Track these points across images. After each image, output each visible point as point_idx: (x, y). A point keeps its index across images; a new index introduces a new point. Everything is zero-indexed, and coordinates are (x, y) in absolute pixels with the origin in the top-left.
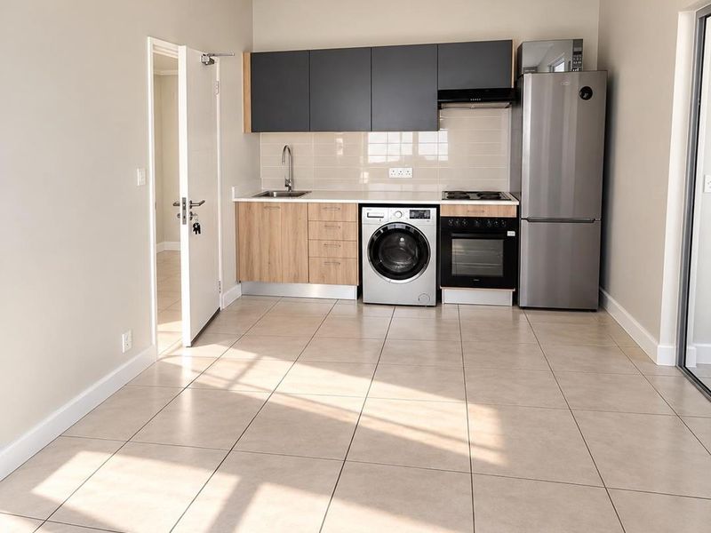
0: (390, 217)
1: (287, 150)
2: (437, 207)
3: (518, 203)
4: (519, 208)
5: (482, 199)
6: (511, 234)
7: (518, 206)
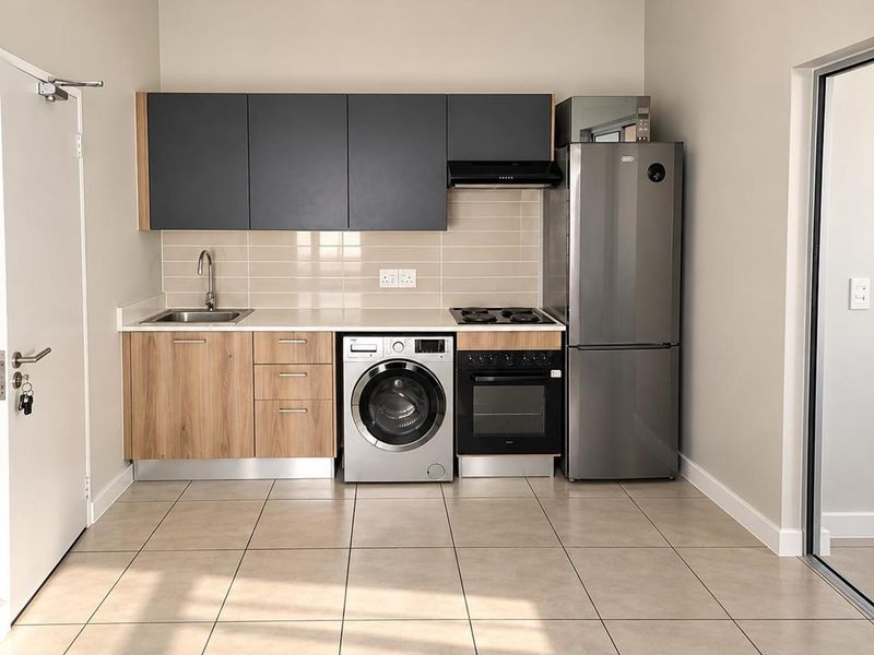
0: (386, 350)
1: (205, 257)
2: (454, 334)
3: (564, 328)
4: (565, 335)
5: (515, 322)
6: (556, 374)
7: (563, 332)
